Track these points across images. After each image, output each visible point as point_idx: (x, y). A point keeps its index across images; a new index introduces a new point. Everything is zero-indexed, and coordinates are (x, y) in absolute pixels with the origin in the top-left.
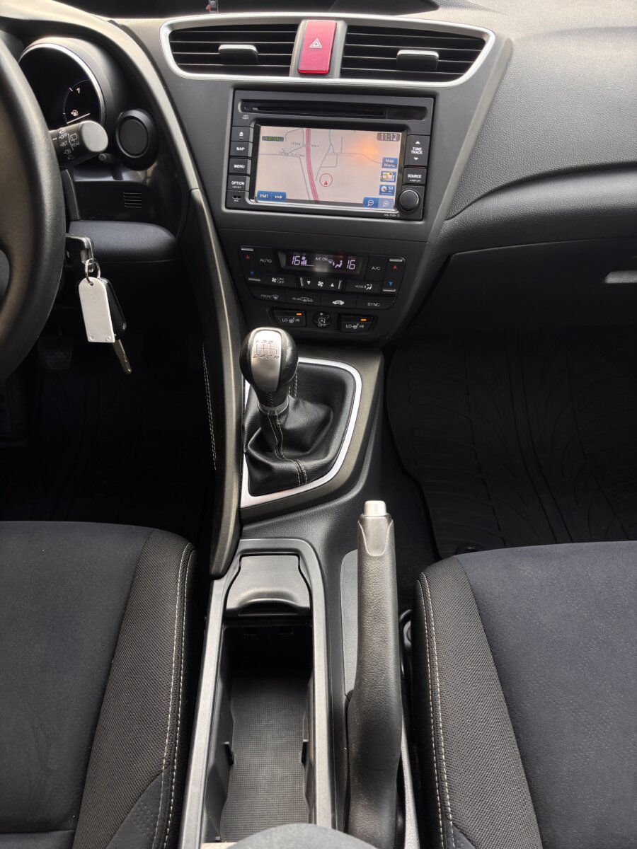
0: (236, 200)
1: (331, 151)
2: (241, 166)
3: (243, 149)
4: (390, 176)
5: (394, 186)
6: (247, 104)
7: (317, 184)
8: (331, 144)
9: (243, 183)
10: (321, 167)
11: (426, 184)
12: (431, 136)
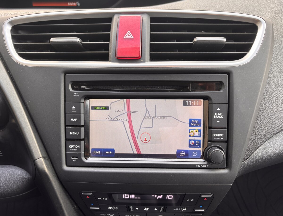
0: (74, 160)
1: (147, 115)
2: (76, 133)
3: (76, 119)
4: (197, 133)
5: (200, 141)
6: (77, 85)
7: (138, 141)
8: (147, 110)
9: (78, 147)
10: (140, 128)
11: (227, 141)
12: (229, 103)
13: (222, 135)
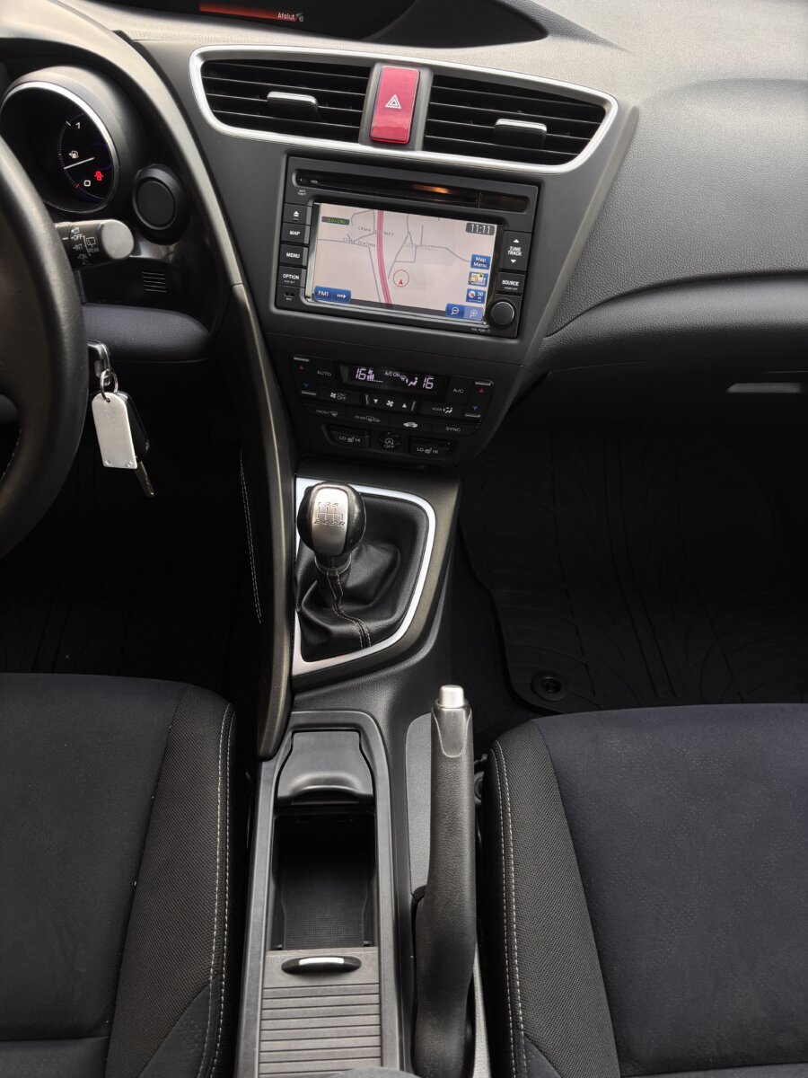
0: (289, 298)
1: (408, 241)
2: (296, 256)
3: (298, 233)
4: (481, 279)
5: (484, 292)
6: (305, 177)
7: (389, 283)
8: (408, 232)
9: (297, 277)
10: (395, 261)
11: (524, 294)
12: (533, 233)
13: (517, 284)
